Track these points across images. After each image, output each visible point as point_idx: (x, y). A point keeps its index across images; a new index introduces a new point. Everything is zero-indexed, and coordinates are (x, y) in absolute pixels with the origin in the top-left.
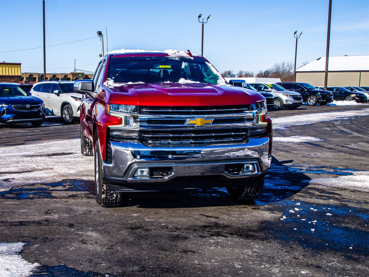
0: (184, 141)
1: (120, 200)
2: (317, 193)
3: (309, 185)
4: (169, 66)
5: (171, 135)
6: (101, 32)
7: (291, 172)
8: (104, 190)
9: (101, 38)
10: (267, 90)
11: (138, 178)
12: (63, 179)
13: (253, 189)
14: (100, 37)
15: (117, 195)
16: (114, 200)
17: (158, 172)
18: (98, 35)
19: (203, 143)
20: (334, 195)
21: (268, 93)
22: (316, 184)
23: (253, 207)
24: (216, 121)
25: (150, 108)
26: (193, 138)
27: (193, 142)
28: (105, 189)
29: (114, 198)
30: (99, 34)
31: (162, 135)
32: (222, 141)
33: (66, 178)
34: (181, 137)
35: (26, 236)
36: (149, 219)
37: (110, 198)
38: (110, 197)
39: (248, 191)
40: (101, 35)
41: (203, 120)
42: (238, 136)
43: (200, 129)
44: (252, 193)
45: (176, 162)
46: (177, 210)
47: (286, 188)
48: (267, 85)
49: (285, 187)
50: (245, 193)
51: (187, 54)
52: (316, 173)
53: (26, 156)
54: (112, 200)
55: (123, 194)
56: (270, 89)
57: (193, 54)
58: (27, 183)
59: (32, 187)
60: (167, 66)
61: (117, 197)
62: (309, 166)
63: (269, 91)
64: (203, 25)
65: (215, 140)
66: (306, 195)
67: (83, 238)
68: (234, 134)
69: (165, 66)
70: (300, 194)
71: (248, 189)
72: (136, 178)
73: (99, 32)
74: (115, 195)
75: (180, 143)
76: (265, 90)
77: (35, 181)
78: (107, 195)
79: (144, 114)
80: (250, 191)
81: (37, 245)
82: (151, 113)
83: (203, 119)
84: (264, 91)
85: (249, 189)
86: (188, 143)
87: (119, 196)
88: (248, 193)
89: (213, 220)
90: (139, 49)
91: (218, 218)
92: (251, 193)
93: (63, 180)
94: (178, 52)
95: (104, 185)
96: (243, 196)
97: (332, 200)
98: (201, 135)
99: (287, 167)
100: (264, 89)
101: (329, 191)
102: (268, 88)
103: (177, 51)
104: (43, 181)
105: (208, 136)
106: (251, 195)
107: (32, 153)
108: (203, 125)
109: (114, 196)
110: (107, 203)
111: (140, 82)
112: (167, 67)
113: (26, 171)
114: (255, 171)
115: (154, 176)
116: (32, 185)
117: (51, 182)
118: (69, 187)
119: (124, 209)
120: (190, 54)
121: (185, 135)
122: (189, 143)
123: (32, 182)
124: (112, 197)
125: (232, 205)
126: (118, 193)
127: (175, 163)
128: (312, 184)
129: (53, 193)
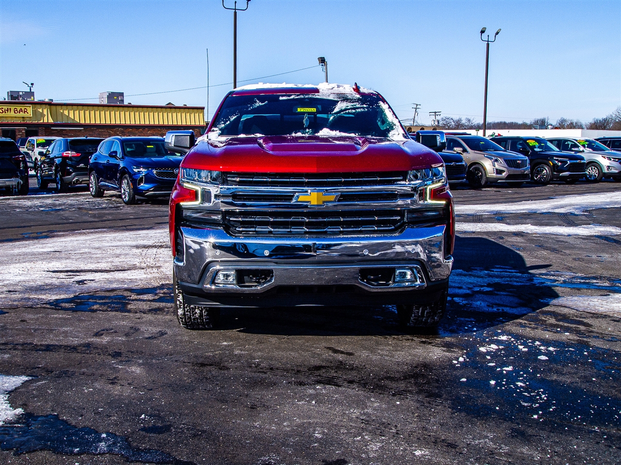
0: (293, 228)
1: (207, 319)
2: (553, 321)
3: (548, 307)
4: (313, 109)
5: (272, 220)
6: (324, 58)
7: (535, 284)
8: (180, 302)
9: (324, 67)
10: (576, 149)
11: (221, 285)
12: (164, 283)
13: (426, 309)
14: (322, 65)
15: (201, 311)
16: (197, 318)
17: (251, 278)
18: (320, 63)
19: (325, 233)
20: (578, 326)
21: (578, 154)
22: (561, 306)
23: (424, 340)
24: (344, 197)
25: (239, 175)
26: (308, 225)
27: (307, 230)
28: (181, 300)
29: (197, 316)
30: (321, 61)
31: (258, 218)
32: (356, 229)
33: (168, 282)
34: (288, 222)
35: (39, 368)
36: (239, 352)
37: (190, 315)
38: (190, 313)
39: (418, 312)
40: (324, 63)
41: (322, 195)
42: (385, 223)
43: (316, 209)
44: (428, 317)
45: (276, 263)
46: (295, 339)
47: (505, 310)
48: (577, 141)
49: (504, 308)
50: (415, 316)
51: (353, 90)
52: (574, 288)
53: (137, 247)
54: (194, 319)
55: (210, 311)
56: (581, 149)
57: (362, 90)
58: (107, 287)
59: (108, 294)
60: (311, 109)
61: (201, 315)
62: (573, 275)
63: (581, 152)
64: (488, 45)
65: (345, 228)
66: (530, 324)
67: (118, 375)
68: (378, 220)
69: (307, 109)
70: (521, 321)
71: (419, 310)
72: (218, 285)
73: (321, 58)
74: (197, 311)
75: (288, 232)
76: (573, 149)
77: (120, 285)
78: (185, 310)
79: (230, 185)
80: (423, 313)
81: (44, 382)
82: (241, 183)
83: (321, 193)
84: (572, 151)
85: (421, 309)
86: (301, 233)
87: (205, 312)
88: (419, 317)
89: (340, 357)
90: (285, 83)
91: (351, 354)
92: (424, 317)
93: (162, 284)
94: (338, 87)
95: (179, 295)
96: (412, 321)
97: (568, 334)
98: (321, 220)
99: (534, 275)
100: (571, 147)
101: (575, 318)
102: (578, 147)
103: (336, 84)
104: (131, 286)
105: (332, 221)
106: (425, 320)
107: (150, 243)
108: (321, 203)
109: (196, 313)
110: (189, 322)
111: (257, 134)
112: (310, 111)
113: (120, 268)
114: (417, 281)
115: (244, 283)
116: (113, 290)
117: (142, 287)
118: (163, 295)
119: (215, 333)
120: (357, 89)
121: (294, 218)
122: (303, 233)
123: (114, 286)
124: (194, 314)
125: (390, 335)
126: (202, 309)
127: (276, 265)
128: (554, 305)
129: (130, 304)
